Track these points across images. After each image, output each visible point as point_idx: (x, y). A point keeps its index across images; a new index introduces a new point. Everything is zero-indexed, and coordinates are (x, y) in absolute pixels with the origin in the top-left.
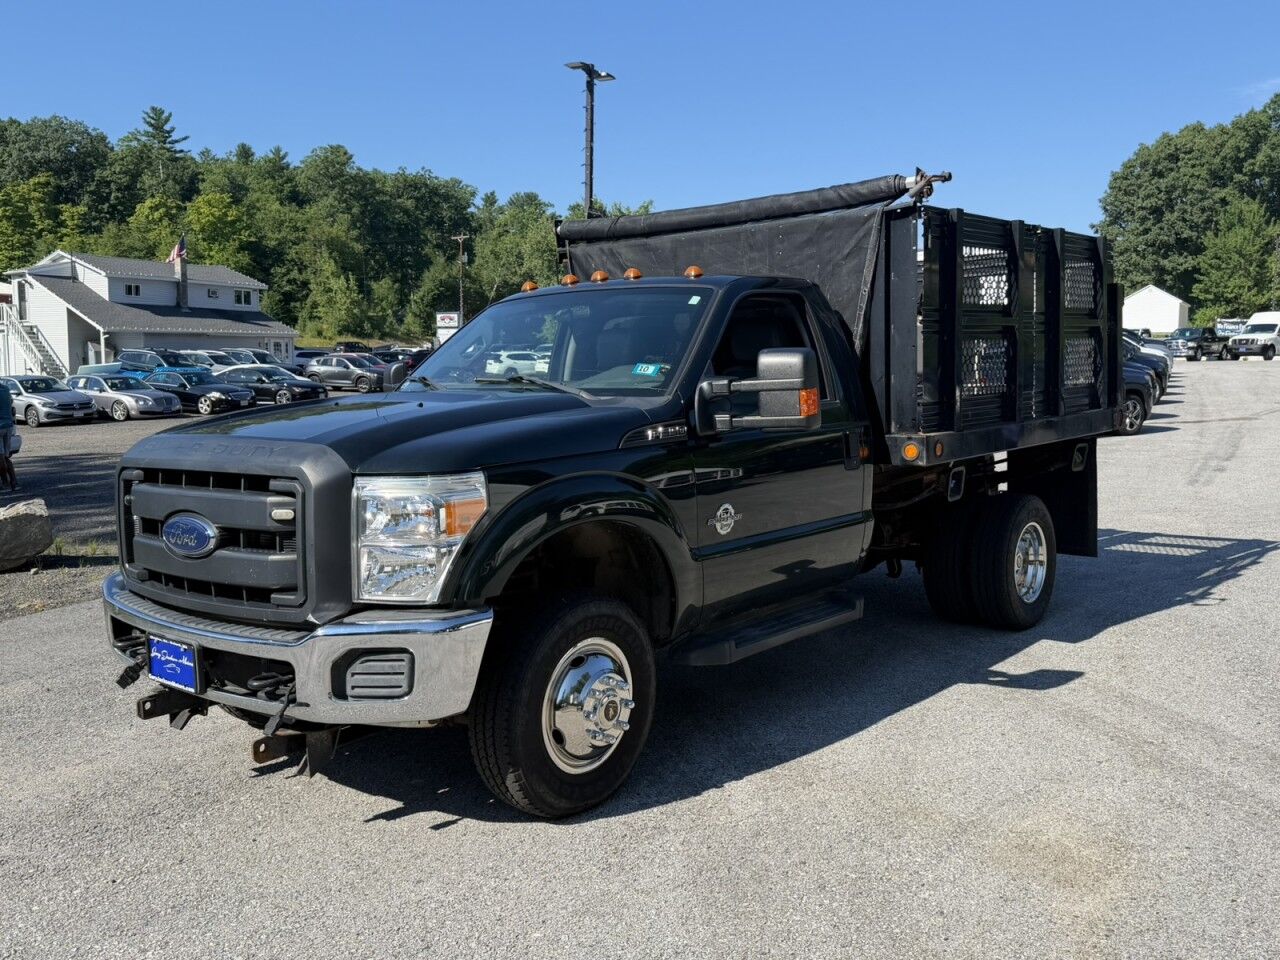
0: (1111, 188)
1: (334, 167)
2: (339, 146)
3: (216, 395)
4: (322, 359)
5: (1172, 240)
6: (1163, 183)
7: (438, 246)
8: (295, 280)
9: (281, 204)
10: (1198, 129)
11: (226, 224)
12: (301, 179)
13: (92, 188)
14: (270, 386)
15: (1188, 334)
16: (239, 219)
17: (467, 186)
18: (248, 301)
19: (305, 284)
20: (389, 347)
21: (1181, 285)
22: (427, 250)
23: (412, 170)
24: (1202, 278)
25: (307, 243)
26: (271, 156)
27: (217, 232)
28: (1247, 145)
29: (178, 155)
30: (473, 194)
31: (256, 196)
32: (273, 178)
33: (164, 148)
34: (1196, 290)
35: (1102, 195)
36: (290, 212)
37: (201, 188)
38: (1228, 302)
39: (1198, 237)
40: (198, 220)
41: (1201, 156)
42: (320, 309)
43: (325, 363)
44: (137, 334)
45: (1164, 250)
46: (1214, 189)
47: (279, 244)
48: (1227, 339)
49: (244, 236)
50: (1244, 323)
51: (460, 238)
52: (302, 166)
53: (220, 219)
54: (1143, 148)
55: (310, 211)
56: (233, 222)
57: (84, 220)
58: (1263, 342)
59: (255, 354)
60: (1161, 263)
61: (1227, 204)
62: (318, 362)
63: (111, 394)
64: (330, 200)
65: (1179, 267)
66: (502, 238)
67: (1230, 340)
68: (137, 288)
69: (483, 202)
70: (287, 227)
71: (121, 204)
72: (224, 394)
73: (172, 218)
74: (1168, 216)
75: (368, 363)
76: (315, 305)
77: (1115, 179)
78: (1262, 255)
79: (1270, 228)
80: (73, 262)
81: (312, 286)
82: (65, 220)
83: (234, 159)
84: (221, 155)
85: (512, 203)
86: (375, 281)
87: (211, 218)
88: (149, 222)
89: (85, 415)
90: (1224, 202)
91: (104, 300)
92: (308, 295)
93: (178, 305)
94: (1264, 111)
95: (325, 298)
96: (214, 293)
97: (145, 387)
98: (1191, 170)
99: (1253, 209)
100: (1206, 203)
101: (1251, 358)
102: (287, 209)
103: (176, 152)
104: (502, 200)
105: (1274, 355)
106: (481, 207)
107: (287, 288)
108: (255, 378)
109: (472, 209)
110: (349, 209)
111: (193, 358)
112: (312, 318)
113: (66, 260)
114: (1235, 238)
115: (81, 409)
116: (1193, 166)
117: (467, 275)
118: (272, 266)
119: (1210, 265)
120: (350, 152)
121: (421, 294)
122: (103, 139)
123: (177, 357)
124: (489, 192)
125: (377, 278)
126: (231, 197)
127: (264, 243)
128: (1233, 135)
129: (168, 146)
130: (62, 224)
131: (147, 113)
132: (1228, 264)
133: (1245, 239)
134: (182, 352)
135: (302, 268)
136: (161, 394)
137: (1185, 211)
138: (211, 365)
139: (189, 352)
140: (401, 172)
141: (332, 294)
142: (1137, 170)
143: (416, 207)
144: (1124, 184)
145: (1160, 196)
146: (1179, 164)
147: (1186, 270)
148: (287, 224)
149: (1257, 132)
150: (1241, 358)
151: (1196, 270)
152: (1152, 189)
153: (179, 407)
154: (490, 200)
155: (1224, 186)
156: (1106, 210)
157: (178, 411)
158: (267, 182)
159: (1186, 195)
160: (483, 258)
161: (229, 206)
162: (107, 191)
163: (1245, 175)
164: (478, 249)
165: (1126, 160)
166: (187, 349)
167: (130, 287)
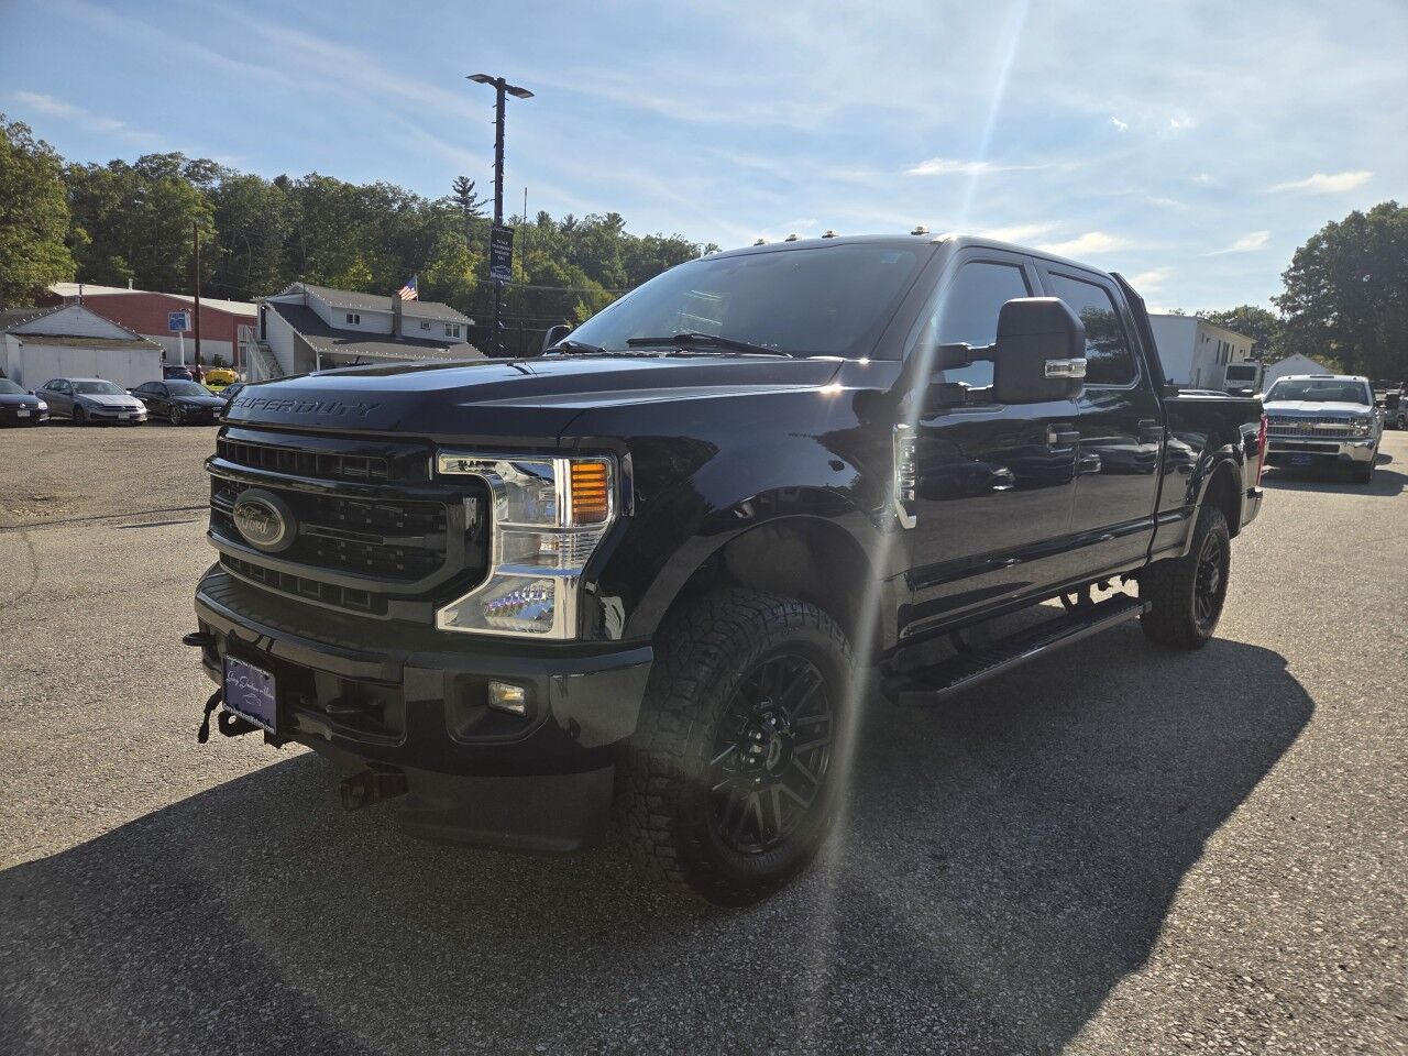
2: (617, 215)
18: (457, 334)
26: (565, 221)
29: (478, 217)
35: (1285, 270)
68: (358, 317)
93: (393, 334)
96: (427, 325)
103: (477, 214)
120: (625, 220)
131: (456, 182)
156: (1288, 284)
167: (351, 316)
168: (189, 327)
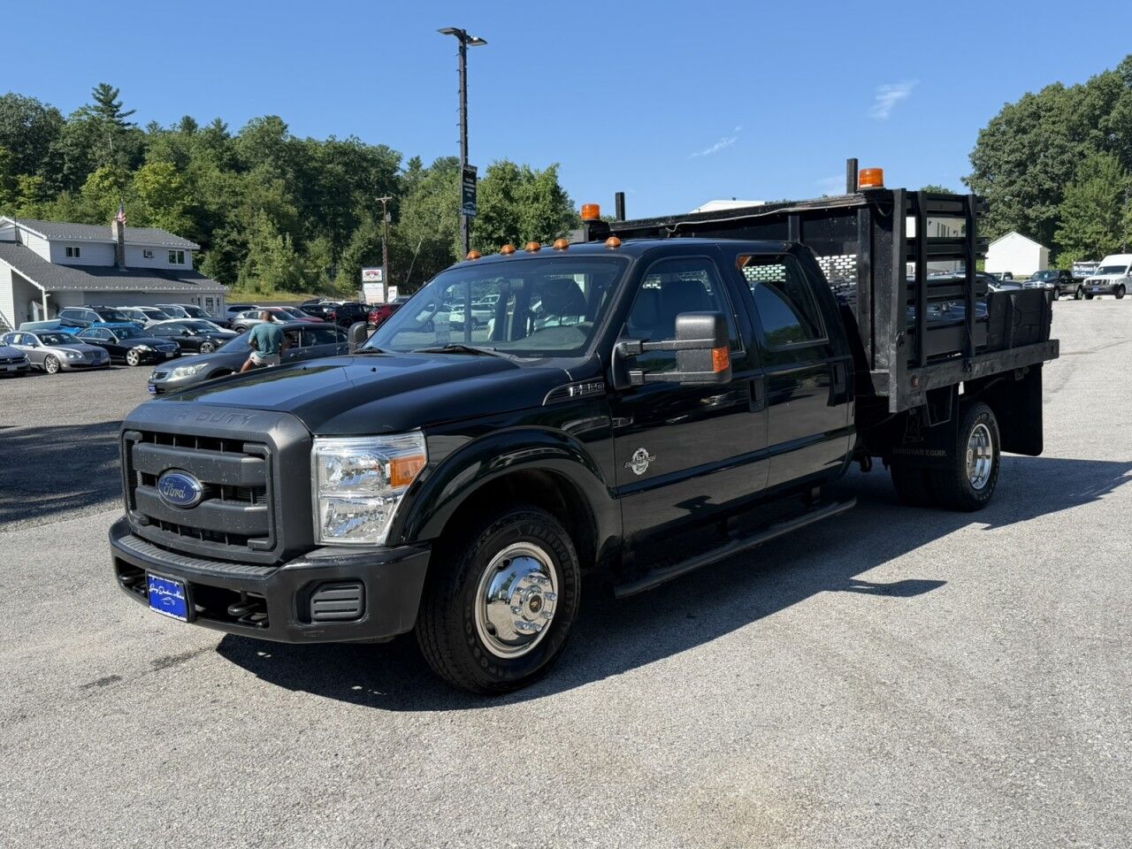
0: (979, 144)
1: (270, 138)
2: (275, 117)
3: (143, 348)
4: (248, 312)
5: (1035, 191)
6: (1026, 139)
7: (368, 207)
8: (235, 241)
9: (221, 171)
10: (1058, 89)
11: (170, 190)
12: (239, 148)
13: (46, 160)
14: (196, 338)
15: (1046, 276)
16: (182, 186)
17: (394, 152)
19: (244, 244)
20: (318, 301)
21: (1043, 232)
22: (357, 211)
23: (341, 138)
24: (1062, 225)
25: (245, 206)
26: (213, 127)
27: (162, 199)
28: (1101, 103)
29: (127, 128)
30: (399, 159)
31: (198, 163)
32: (213, 147)
33: (113, 122)
34: (1058, 236)
35: (972, 151)
36: (229, 178)
37: (146, 158)
38: (1087, 246)
39: (1059, 188)
40: (145, 188)
41: (1060, 114)
42: (258, 266)
43: (251, 316)
44: (77, 292)
45: (1029, 200)
46: (1072, 144)
47: (219, 209)
48: (1081, 280)
49: (187, 200)
50: (1097, 265)
51: (384, 200)
52: (240, 135)
53: (164, 186)
54: (1009, 107)
55: (248, 177)
56: (177, 189)
57: (39, 189)
58: (1114, 283)
59: (188, 310)
60: (1026, 212)
61: (1084, 157)
62: (245, 315)
63: (43, 348)
64: (266, 167)
65: (1042, 216)
66: (425, 199)
67: (1085, 281)
68: (77, 250)
69: (409, 167)
70: (227, 192)
71: (72, 174)
72: (150, 347)
73: (121, 186)
74: (1031, 169)
75: (291, 316)
76: (253, 263)
77: (983, 136)
78: (1117, 203)
79: (1124, 178)
80: (16, 227)
81: (251, 246)
82: (22, 190)
83: (180, 130)
84: (167, 128)
85: (435, 167)
86: (310, 241)
87: (156, 185)
88: (101, 190)
89: (18, 368)
90: (1082, 155)
91: (46, 262)
92: (246, 255)
93: (116, 265)
94: (1118, 72)
95: (263, 256)
96: (150, 253)
97: (77, 342)
98: (1052, 127)
99: (1107, 162)
100: (1066, 157)
101: (1105, 297)
102: (226, 176)
103: (124, 125)
104: (427, 164)
105: (1125, 294)
106: (408, 171)
107: (227, 248)
108: (181, 331)
109: (399, 173)
110: (284, 173)
111: (129, 314)
112: (251, 275)
113: (11, 226)
114: (1092, 188)
115: (14, 363)
116: (1054, 123)
117: (394, 234)
118: (214, 228)
119: (1070, 213)
120: (285, 122)
121: (351, 251)
122: (55, 113)
123: (113, 313)
124: (414, 156)
125: (312, 238)
126: (174, 165)
127: (206, 207)
128: (1089, 94)
129: (117, 119)
130: (20, 193)
131: (96, 90)
132: (1086, 212)
133: (1101, 188)
134: (118, 308)
135: (241, 230)
136: (92, 348)
137: (1047, 165)
138: (146, 320)
139: (125, 308)
140: (330, 139)
141: (270, 253)
142: (1003, 128)
143: (346, 172)
144: (990, 140)
145: (1024, 150)
146: (1041, 121)
147: (1048, 218)
148: (226, 189)
149: (1111, 91)
150: (1095, 298)
151: (1058, 218)
152: (1015, 144)
153: (107, 359)
154: (415, 164)
155: (1082, 140)
156: (975, 165)
157: (107, 363)
158: (208, 151)
159: (1048, 149)
160: (408, 218)
161: (173, 174)
162: (60, 162)
163: (1100, 130)
164: (403, 210)
165: (992, 118)
166: (123, 306)
167: (70, 249)
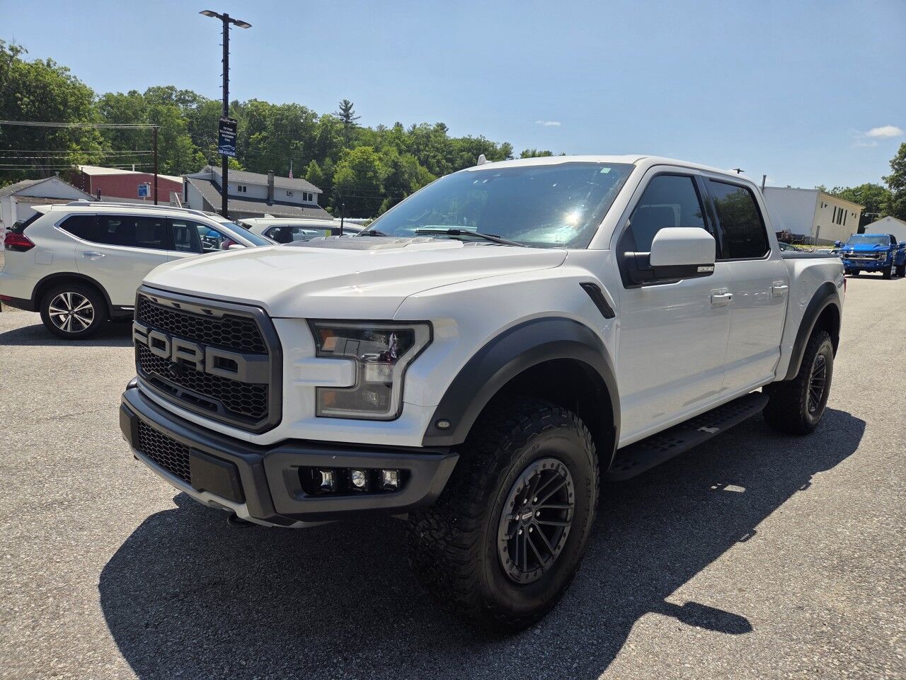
2: (442, 124)
18: (311, 199)
26: (412, 129)
29: (356, 126)
68: (245, 188)
93: (268, 199)
96: (291, 194)
103: (353, 124)
120: (447, 127)
129: (350, 121)
131: (341, 103)
167: (241, 187)
168: (149, 194)
